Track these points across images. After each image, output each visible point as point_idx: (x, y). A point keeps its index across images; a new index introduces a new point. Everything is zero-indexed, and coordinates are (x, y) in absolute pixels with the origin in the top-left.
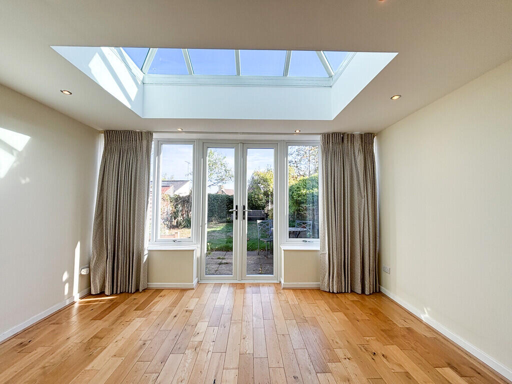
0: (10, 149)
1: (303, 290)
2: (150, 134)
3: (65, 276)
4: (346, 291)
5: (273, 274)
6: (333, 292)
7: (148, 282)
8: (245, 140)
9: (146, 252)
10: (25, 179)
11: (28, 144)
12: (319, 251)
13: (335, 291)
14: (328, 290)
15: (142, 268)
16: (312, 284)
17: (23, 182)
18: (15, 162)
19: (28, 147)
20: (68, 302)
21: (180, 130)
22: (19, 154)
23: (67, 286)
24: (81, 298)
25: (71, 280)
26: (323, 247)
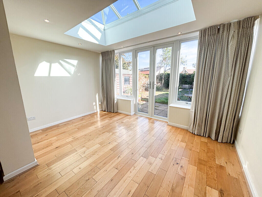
0: (74, 66)
1: (177, 128)
2: (114, 51)
3: (94, 104)
4: (204, 136)
5: (167, 117)
6: (194, 134)
7: (117, 110)
8: (154, 45)
9: (116, 99)
10: (79, 74)
11: (77, 63)
12: (190, 109)
13: (195, 134)
14: (192, 132)
15: (115, 105)
16: (185, 127)
17: (79, 75)
18: (75, 69)
19: (78, 64)
20: (96, 112)
21: (122, 47)
22: (76, 66)
23: (95, 106)
24: (100, 111)
25: (96, 105)
26: (192, 108)
